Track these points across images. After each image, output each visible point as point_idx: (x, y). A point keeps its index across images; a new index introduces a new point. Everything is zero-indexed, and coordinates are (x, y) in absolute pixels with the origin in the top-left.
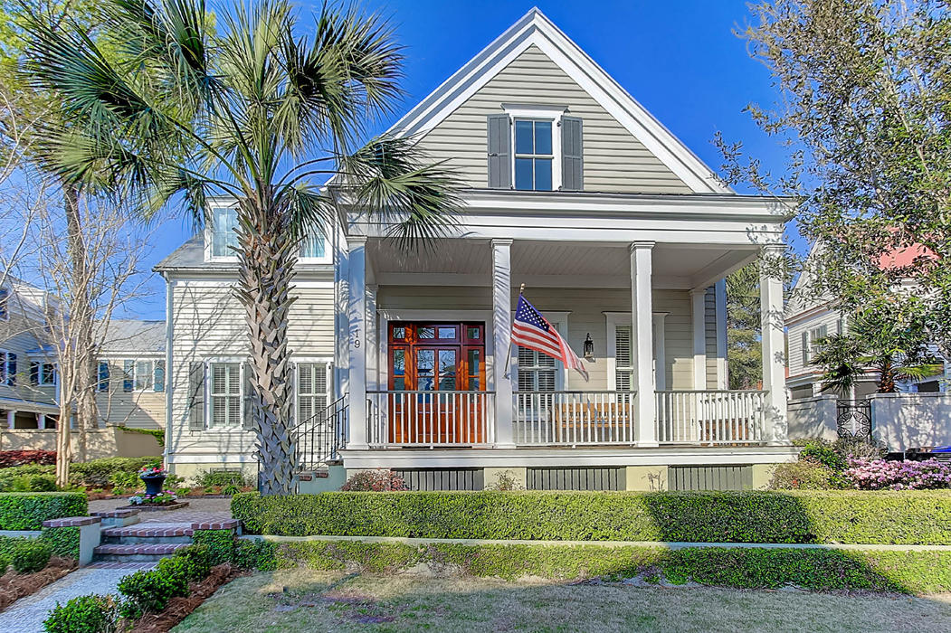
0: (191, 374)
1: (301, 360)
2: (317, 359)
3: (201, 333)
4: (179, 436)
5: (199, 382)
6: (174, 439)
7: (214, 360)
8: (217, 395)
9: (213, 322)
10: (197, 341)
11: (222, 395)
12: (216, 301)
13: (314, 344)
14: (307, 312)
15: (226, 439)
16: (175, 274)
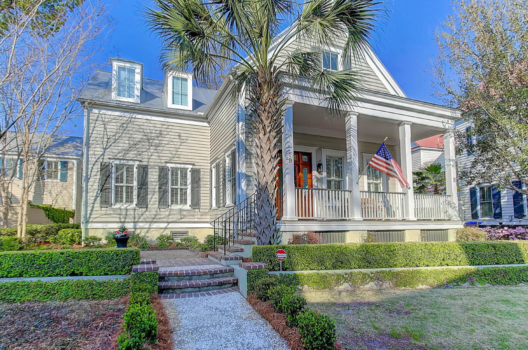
0: (101, 170)
1: (173, 165)
2: (183, 166)
3: (109, 144)
4: (92, 210)
5: (107, 176)
6: (89, 212)
7: (117, 162)
8: (118, 184)
9: (117, 138)
10: (105, 149)
11: (122, 184)
12: (119, 125)
13: (181, 156)
14: (177, 137)
15: (124, 213)
16: (93, 105)
